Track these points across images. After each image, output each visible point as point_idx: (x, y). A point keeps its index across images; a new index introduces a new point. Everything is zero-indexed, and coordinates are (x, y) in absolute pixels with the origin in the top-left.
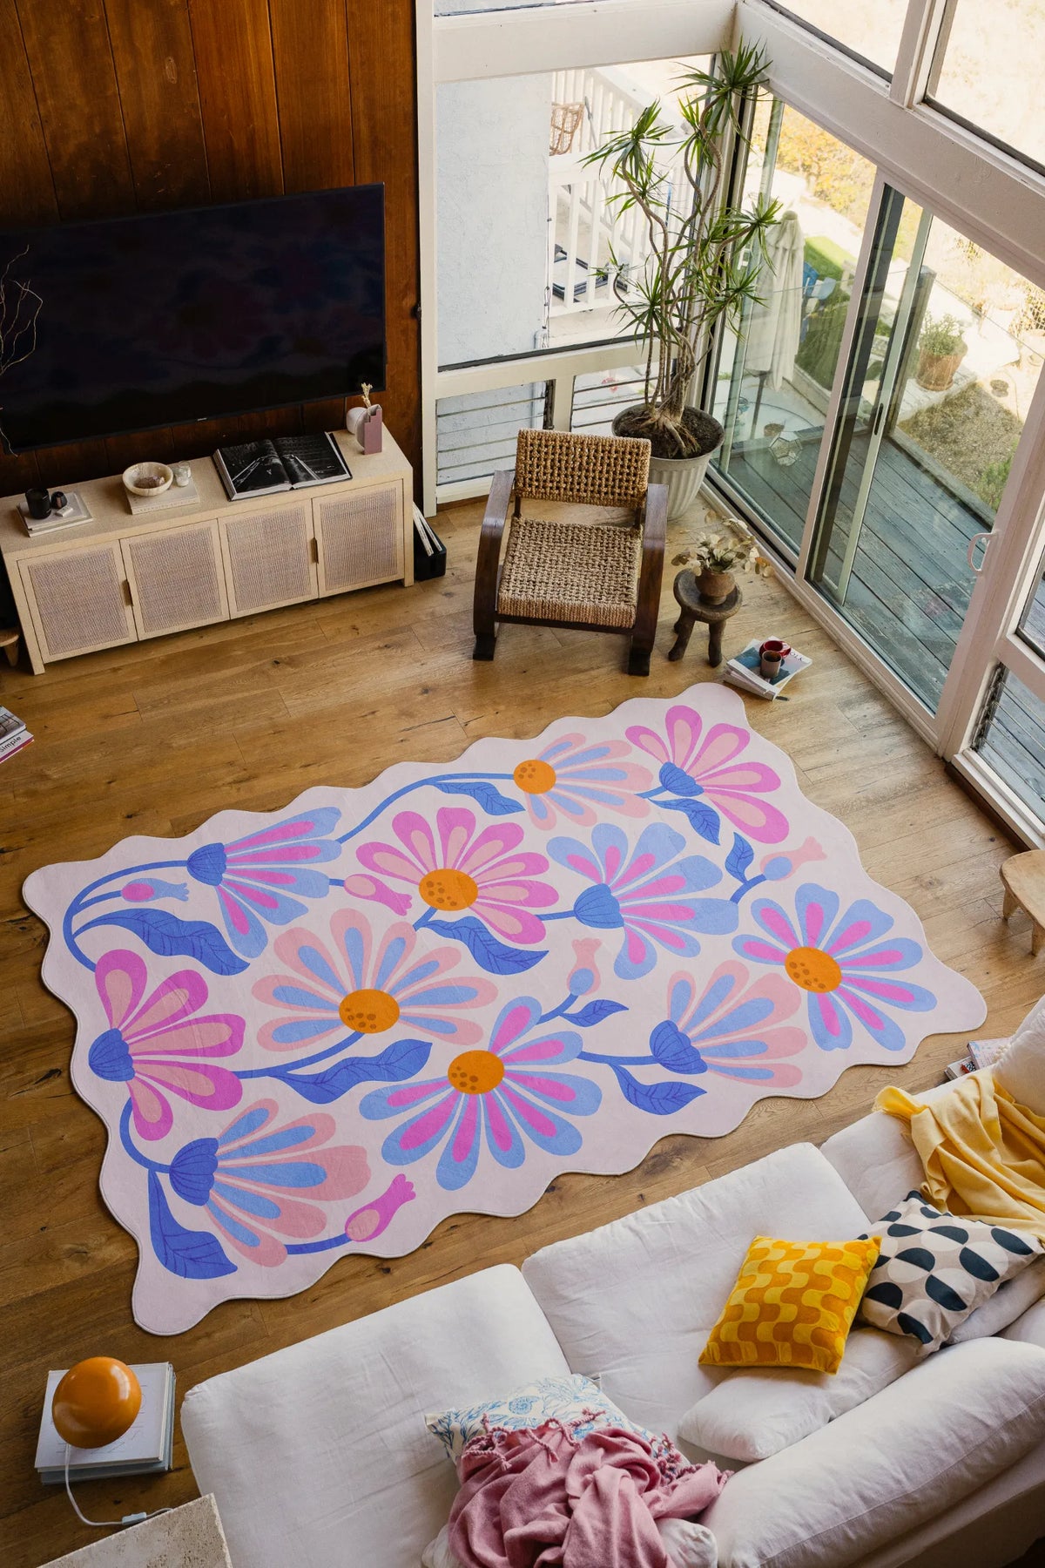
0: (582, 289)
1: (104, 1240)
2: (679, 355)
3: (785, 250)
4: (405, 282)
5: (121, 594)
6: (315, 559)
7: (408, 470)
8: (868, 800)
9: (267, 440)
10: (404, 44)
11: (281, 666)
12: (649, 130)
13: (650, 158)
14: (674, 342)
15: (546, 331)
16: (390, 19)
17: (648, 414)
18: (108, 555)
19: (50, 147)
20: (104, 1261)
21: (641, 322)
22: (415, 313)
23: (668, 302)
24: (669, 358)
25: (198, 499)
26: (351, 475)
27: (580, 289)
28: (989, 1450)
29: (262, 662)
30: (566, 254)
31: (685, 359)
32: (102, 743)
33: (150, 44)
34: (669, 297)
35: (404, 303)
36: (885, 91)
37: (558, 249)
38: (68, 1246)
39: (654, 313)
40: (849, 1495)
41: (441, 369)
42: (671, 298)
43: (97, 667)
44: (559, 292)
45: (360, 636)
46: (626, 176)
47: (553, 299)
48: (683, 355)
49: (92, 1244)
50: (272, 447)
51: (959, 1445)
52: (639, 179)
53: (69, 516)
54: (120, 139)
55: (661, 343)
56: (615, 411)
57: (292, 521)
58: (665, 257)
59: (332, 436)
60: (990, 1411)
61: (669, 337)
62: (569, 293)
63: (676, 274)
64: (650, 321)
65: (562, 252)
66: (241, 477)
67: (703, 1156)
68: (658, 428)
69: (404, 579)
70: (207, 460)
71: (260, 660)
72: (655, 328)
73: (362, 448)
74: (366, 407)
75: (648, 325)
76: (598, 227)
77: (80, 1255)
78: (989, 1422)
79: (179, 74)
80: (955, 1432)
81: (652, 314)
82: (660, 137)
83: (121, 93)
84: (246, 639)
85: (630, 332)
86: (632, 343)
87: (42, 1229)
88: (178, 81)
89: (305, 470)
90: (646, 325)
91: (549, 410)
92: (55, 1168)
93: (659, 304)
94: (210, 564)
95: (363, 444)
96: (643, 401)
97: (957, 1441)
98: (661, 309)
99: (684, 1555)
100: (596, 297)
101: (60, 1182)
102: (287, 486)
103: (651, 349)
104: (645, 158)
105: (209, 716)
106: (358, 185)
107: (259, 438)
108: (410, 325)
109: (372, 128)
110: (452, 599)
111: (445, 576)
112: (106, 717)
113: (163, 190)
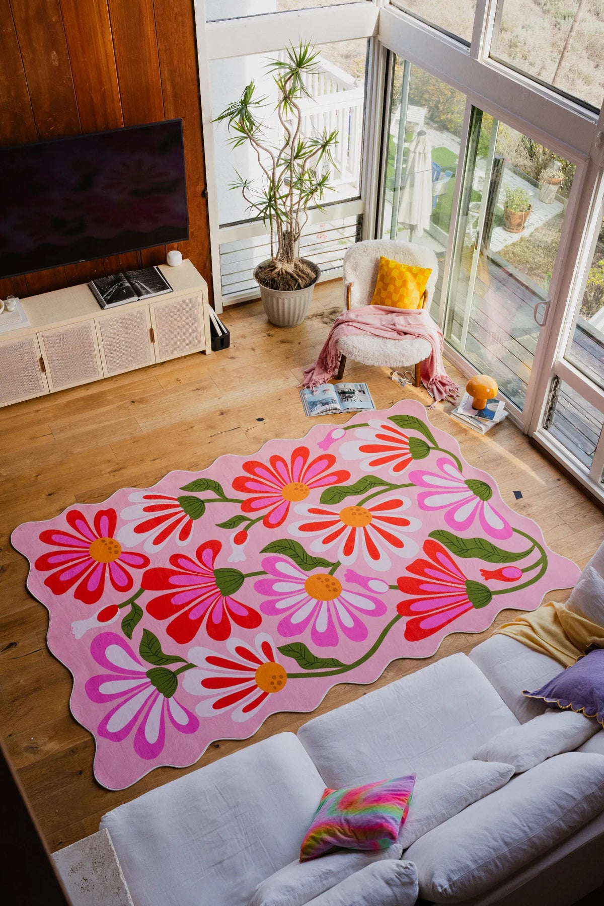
1: (47, 739)
3: (420, 153)
4: (197, 176)
6: (153, 340)
7: (205, 286)
8: (485, 462)
10: (190, 38)
11: (136, 403)
16: (180, 24)
18: (30, 343)
20: (48, 752)
22: (204, 194)
28: (576, 812)
29: (124, 402)
32: (32, 453)
33: (42, 44)
35: (197, 188)
36: (467, 52)
38: (25, 745)
40: (497, 842)
41: (221, 226)
43: (26, 410)
45: (181, 384)
49: (40, 742)
50: (124, 277)
51: (559, 810)
54: (27, 99)
57: (138, 318)
60: (576, 790)
66: (108, 295)
67: (400, 669)
69: (205, 350)
71: (123, 401)
77: (33, 749)
78: (575, 797)
79: (59, 60)
80: (556, 803)
83: (26, 72)
84: (114, 390)
87: (9, 736)
88: (59, 64)
92: (16, 699)
94: (90, 345)
97: (557, 807)
99: (399, 877)
101: (19, 708)
105: (94, 434)
106: (167, 120)
107: (116, 273)
108: (201, 201)
109: (174, 88)
110: (234, 360)
111: (230, 347)
112: (33, 438)
113: (53, 128)
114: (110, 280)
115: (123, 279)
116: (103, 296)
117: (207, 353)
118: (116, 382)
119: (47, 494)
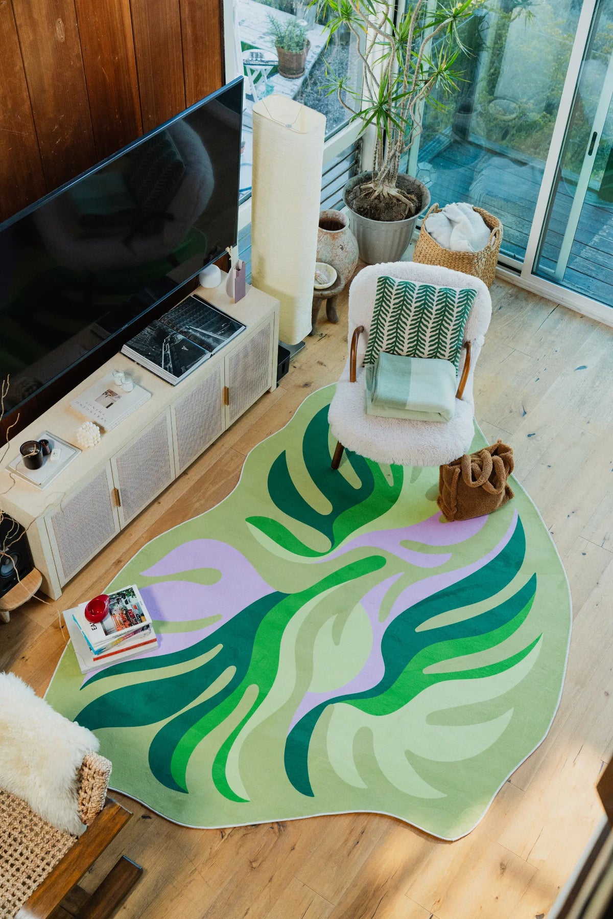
5: (113, 500)
7: (276, 304)
9: (156, 322)
26: (244, 326)
50: (165, 326)
53: (61, 458)
54: (27, 106)
59: (196, 296)
66: (166, 363)
70: (119, 358)
79: (66, 32)
89: (208, 336)
95: (233, 295)
102: (209, 354)
111: (290, 371)
113: (59, 140)
114: (149, 337)
115: (166, 329)
116: (161, 367)
117: (272, 389)
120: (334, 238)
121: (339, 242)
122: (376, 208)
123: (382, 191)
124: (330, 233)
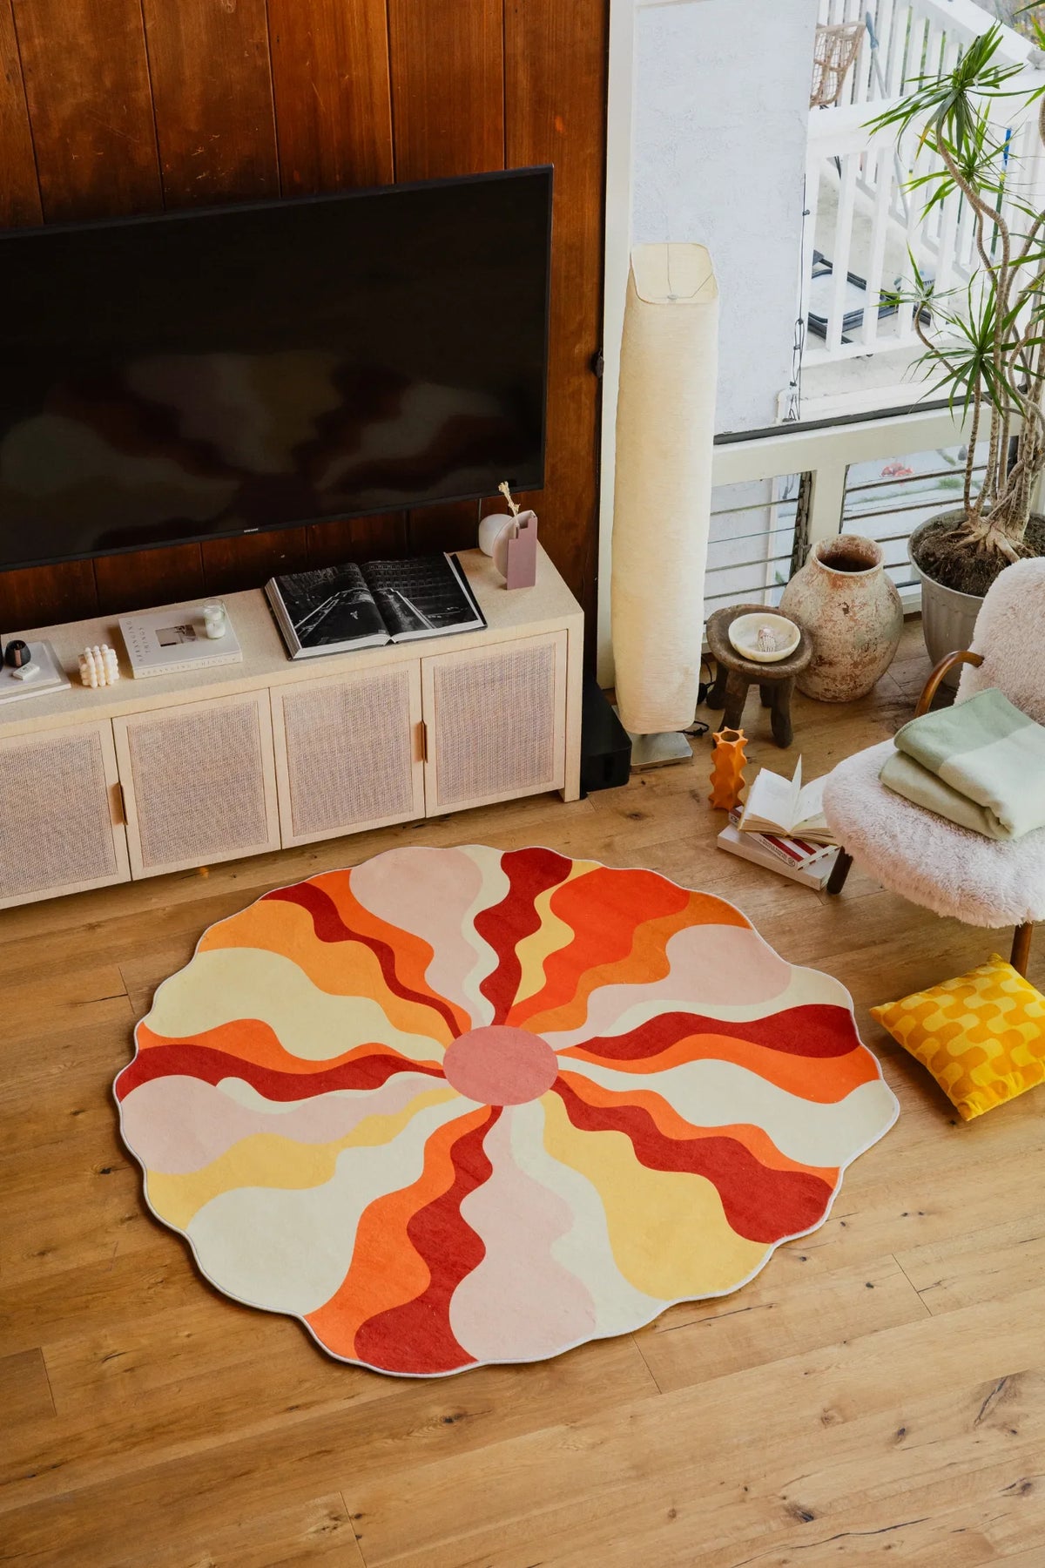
0: (855, 321)
2: (1024, 430)
4: (578, 317)
5: (107, 805)
6: (423, 754)
7: (578, 618)
9: (354, 565)
12: (983, 70)
13: (982, 115)
14: (1014, 411)
15: (795, 389)
17: (968, 527)
18: (91, 743)
19: (34, 110)
21: (960, 379)
22: (593, 366)
23: (1006, 348)
24: (1005, 436)
25: (240, 657)
26: (485, 622)
27: (853, 321)
30: (830, 265)
31: (1034, 437)
34: (1007, 339)
35: (577, 349)
37: (818, 258)
39: (982, 364)
42: (1012, 340)
43: (61, 922)
44: (817, 327)
46: (941, 147)
47: (809, 338)
48: (1031, 431)
50: (360, 576)
52: (964, 152)
53: (35, 678)
54: (143, 96)
55: (995, 412)
56: (916, 521)
57: (388, 694)
58: (1003, 274)
59: (455, 559)
61: (1007, 402)
62: (835, 329)
63: (1021, 303)
64: (975, 379)
65: (823, 261)
66: (308, 623)
68: (985, 549)
69: (563, 789)
70: (254, 595)
72: (984, 388)
73: (503, 580)
74: (513, 516)
75: (973, 384)
76: (883, 223)
81: (980, 365)
82: (1000, 83)
83: (148, 27)
85: (944, 393)
86: (946, 412)
88: (236, 10)
89: (411, 614)
90: (969, 384)
91: (804, 519)
93: (991, 350)
94: (253, 759)
95: (506, 575)
96: (962, 505)
98: (995, 358)
100: (878, 335)
102: (382, 637)
103: (976, 422)
104: (974, 117)
106: (511, 168)
107: (338, 561)
108: (584, 386)
109: (536, 79)
110: (641, 823)
111: (628, 785)
112: (74, 1004)
113: (204, 175)
114: (321, 581)
115: (358, 580)
116: (295, 625)
117: (568, 798)
118: (312, 861)
119: (99, 1169)
120: (835, 584)
121: (844, 596)
122: (957, 564)
123: (985, 538)
124: (829, 573)
